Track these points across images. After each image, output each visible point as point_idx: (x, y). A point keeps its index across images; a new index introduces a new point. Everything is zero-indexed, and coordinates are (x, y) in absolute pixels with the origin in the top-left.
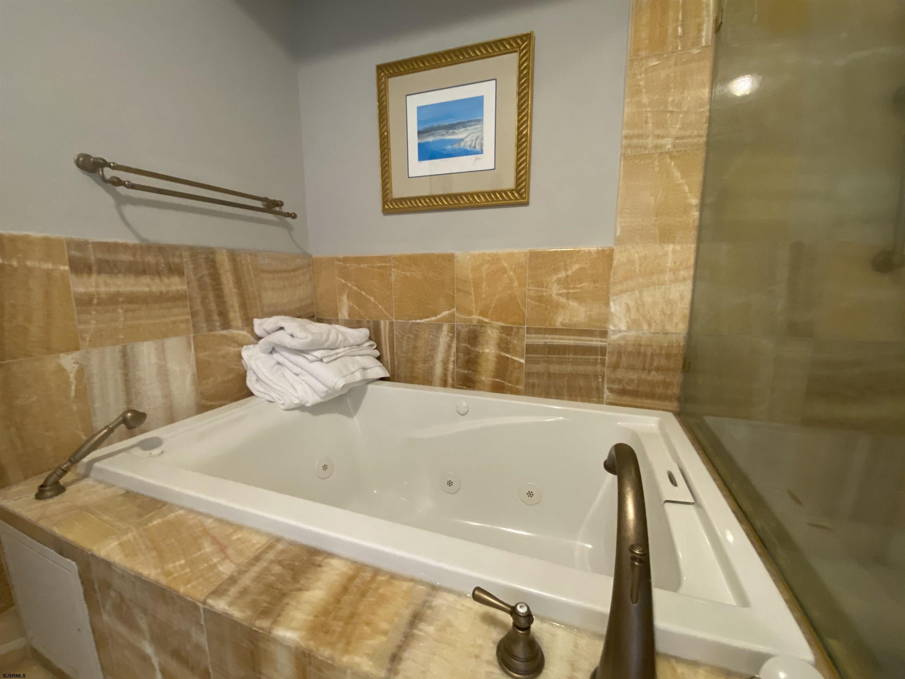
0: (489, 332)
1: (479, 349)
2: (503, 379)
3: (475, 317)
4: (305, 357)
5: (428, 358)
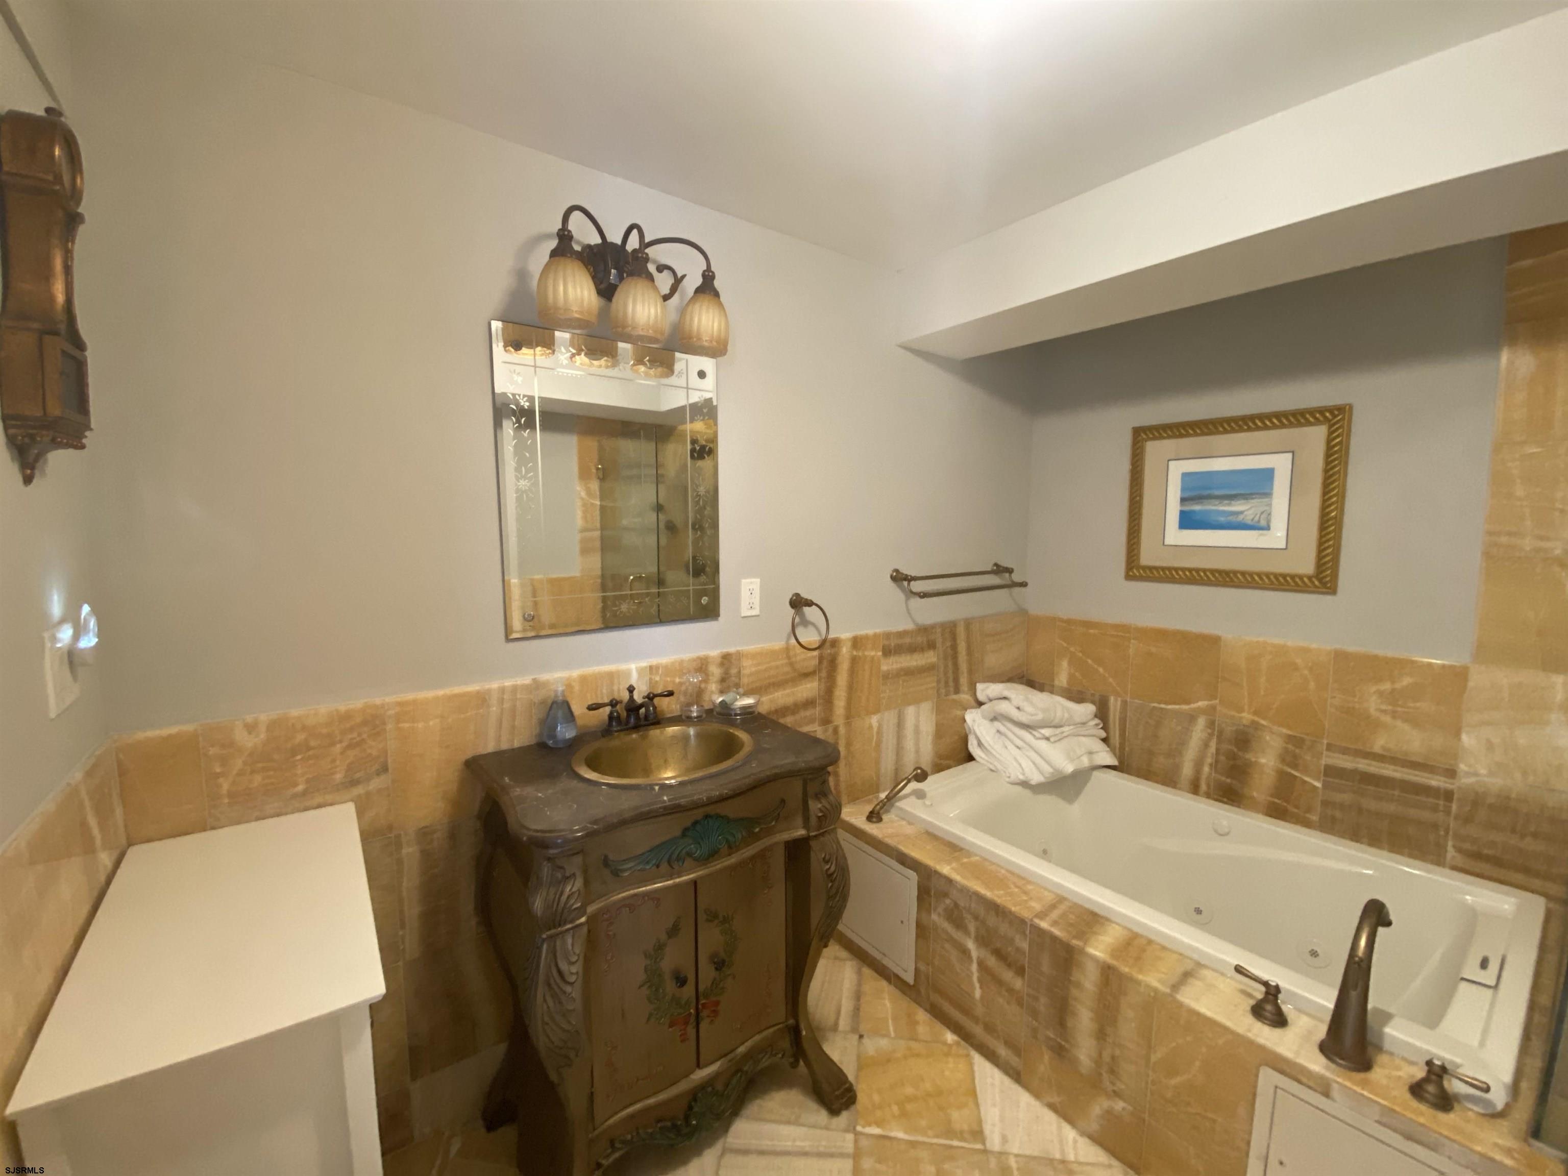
0: (1268, 738)
1: (1250, 756)
2: (1287, 801)
3: (1247, 717)
4: (1031, 733)
5: (1175, 752)
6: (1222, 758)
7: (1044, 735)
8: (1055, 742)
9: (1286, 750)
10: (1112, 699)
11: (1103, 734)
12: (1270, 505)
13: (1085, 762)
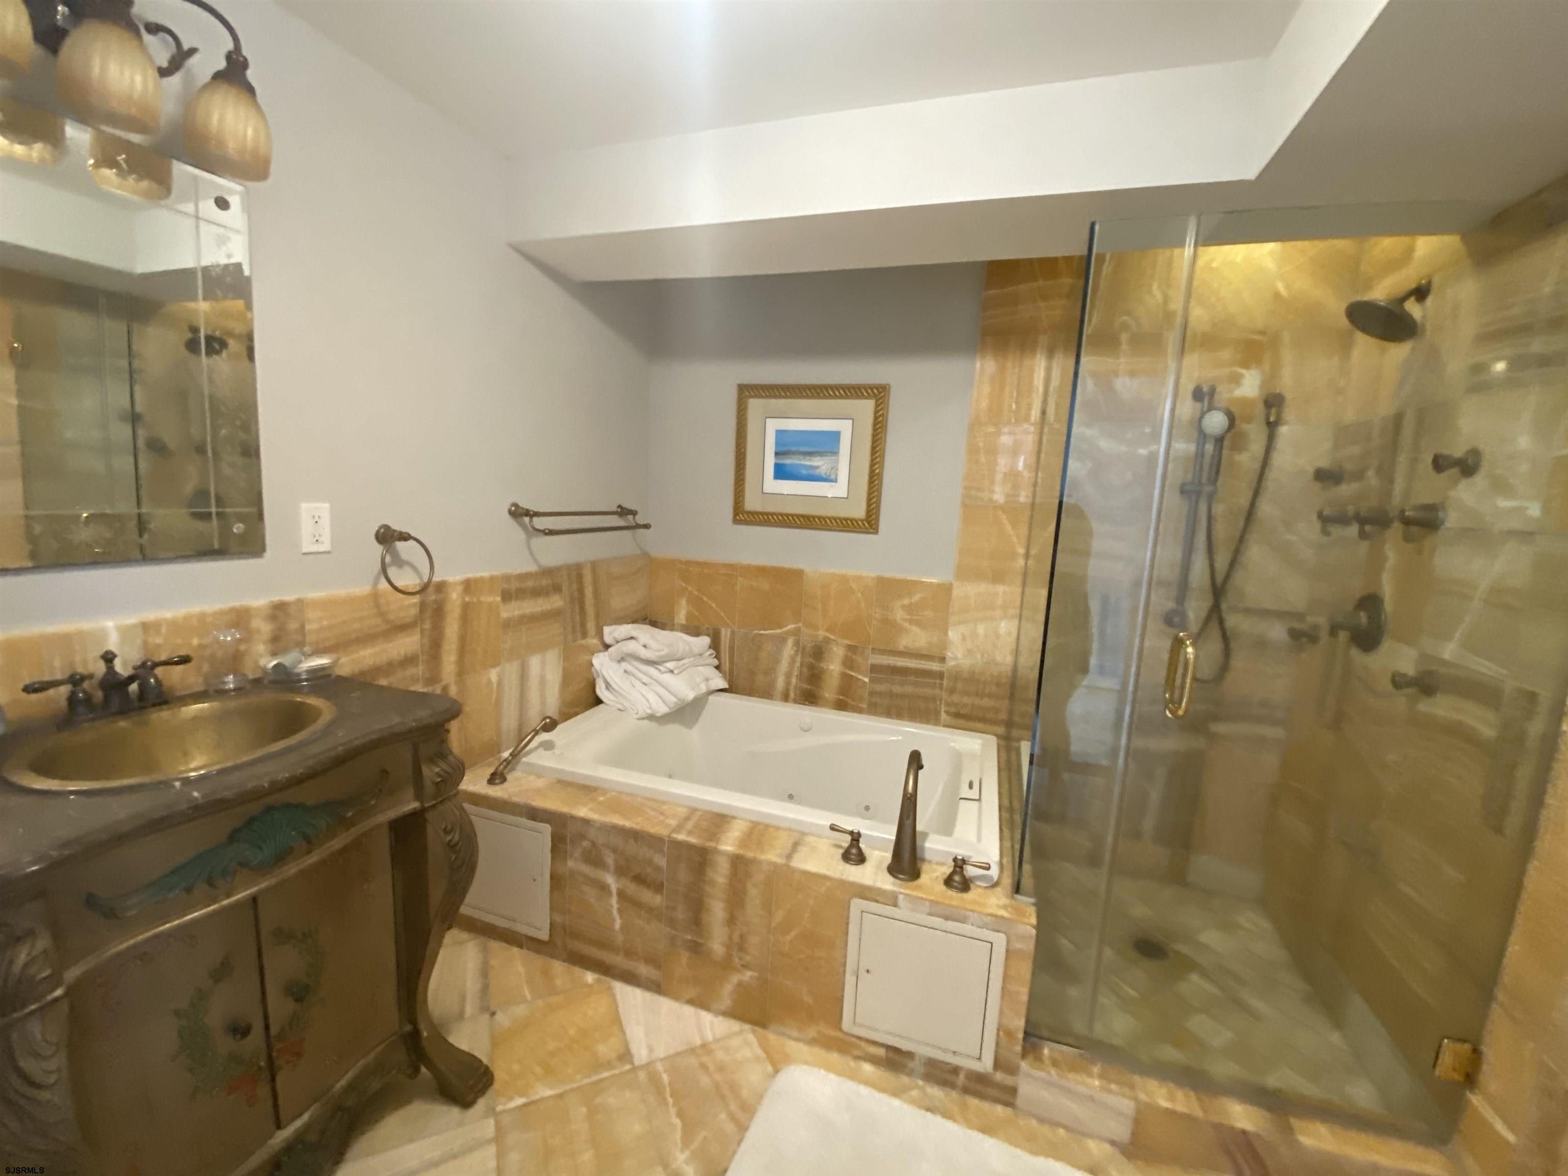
0: (835, 649)
1: (823, 665)
2: (847, 697)
3: (822, 633)
4: (656, 668)
5: (770, 671)
6: (805, 670)
7: (669, 669)
8: (678, 674)
9: (846, 657)
10: (723, 631)
11: (716, 662)
12: (837, 462)
13: (703, 688)
